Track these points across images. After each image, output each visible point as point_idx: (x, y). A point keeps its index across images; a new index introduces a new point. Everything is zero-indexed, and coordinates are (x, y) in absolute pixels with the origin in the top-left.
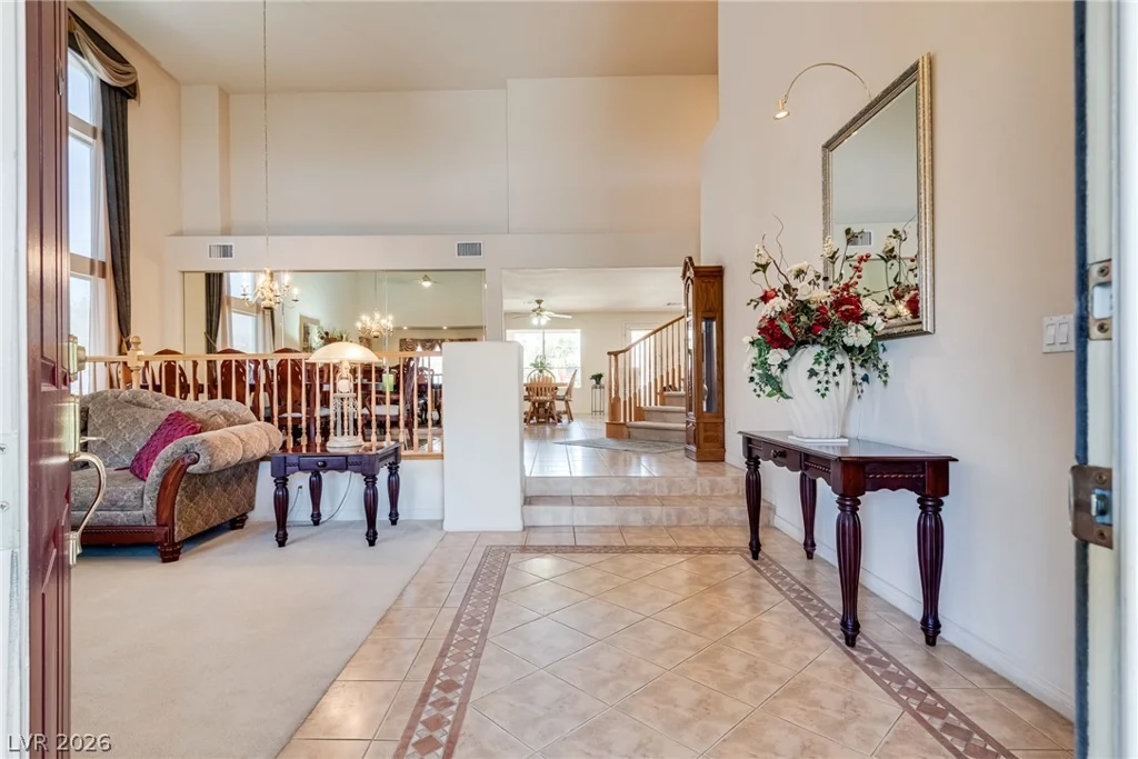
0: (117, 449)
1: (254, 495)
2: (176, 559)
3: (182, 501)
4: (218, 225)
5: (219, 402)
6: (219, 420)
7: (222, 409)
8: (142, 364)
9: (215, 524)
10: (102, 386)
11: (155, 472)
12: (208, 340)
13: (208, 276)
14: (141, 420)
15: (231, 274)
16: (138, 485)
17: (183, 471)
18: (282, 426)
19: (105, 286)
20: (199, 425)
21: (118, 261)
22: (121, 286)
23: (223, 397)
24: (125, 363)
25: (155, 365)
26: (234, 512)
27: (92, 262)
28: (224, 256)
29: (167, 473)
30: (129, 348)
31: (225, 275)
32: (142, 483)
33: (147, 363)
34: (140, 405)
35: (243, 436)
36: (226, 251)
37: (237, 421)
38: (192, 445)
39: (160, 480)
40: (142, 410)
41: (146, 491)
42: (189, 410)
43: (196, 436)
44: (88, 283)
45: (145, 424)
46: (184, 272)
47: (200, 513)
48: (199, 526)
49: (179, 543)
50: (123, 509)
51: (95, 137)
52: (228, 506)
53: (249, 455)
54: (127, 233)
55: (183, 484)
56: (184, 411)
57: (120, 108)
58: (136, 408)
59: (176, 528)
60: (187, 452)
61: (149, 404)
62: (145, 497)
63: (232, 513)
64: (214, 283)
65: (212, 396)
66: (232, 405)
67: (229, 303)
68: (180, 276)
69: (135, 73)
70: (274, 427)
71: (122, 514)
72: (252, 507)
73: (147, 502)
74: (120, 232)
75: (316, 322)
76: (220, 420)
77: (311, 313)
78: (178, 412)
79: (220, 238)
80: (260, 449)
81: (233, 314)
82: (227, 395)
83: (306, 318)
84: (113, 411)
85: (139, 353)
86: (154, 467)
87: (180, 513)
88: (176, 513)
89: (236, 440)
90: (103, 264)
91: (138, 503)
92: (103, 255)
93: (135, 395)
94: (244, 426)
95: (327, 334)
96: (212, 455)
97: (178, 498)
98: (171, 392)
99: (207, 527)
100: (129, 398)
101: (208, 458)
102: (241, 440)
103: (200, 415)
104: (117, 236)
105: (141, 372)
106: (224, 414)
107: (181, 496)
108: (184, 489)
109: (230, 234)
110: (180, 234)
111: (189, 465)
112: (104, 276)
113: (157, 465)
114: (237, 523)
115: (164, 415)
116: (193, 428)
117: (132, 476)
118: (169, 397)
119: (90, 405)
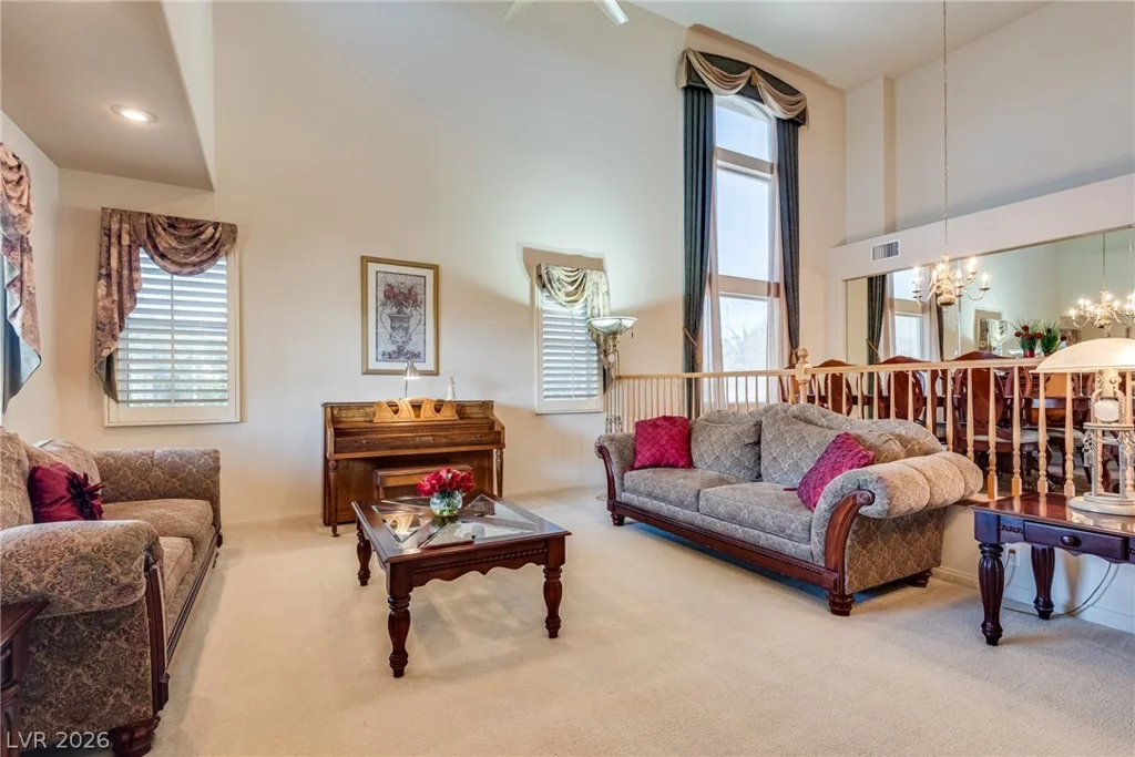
0: (786, 467)
1: (941, 548)
2: (846, 614)
3: (852, 546)
4: (882, 225)
5: (892, 423)
6: (894, 446)
7: (897, 431)
8: (809, 377)
9: (891, 580)
10: (775, 399)
11: (823, 504)
12: (870, 347)
13: (871, 280)
14: (807, 438)
15: (894, 274)
16: (805, 515)
17: (854, 512)
18: (981, 459)
19: (779, 304)
20: (871, 453)
21: (789, 280)
22: (791, 302)
23: (897, 417)
24: (793, 376)
25: (821, 377)
26: (915, 566)
27: (769, 284)
28: (889, 256)
29: (835, 509)
30: (798, 359)
31: (888, 276)
32: (809, 513)
33: (813, 376)
34: (808, 422)
35: (930, 473)
36: (891, 250)
37: (916, 448)
38: (866, 481)
39: (828, 515)
40: (809, 427)
41: (813, 525)
42: (859, 432)
43: (869, 468)
44: (766, 303)
45: (812, 443)
46: (847, 281)
47: (873, 563)
48: (873, 579)
49: (851, 596)
50: (790, 538)
51: (772, 173)
52: (908, 558)
53: (938, 500)
54: (797, 253)
55: (854, 527)
56: (852, 432)
57: (792, 137)
58: (802, 425)
59: (847, 578)
60: (859, 488)
61: (816, 420)
62: (813, 532)
63: (912, 568)
64: (877, 288)
65: (885, 414)
66: (909, 428)
67: (892, 306)
68: (841, 286)
69: (805, 99)
70: (968, 461)
71: (790, 544)
72: (938, 564)
73: (815, 538)
74: (791, 253)
75: (998, 316)
76: (896, 447)
77: (989, 304)
78: (846, 434)
79: (884, 237)
80: (951, 492)
81: (896, 317)
82: (902, 415)
83: (983, 311)
84: (782, 426)
85: (806, 366)
86: (821, 499)
87: (850, 561)
88: (846, 560)
89: (920, 478)
90: (778, 285)
91: (805, 535)
92: (778, 277)
93: (802, 410)
94: (928, 457)
95: (1026, 328)
96: (890, 499)
97: (849, 542)
98: (837, 408)
99: (882, 582)
100: (797, 413)
101: (886, 501)
102: (928, 479)
103: (872, 439)
104: (788, 258)
105: (807, 385)
106: (899, 437)
107: (852, 540)
108: (855, 532)
109: (894, 231)
110: (843, 243)
111: (862, 505)
112: (778, 295)
113: (825, 497)
114: (919, 579)
115: (831, 435)
116: (865, 457)
117: (799, 501)
118: (835, 414)
119: (763, 419)
